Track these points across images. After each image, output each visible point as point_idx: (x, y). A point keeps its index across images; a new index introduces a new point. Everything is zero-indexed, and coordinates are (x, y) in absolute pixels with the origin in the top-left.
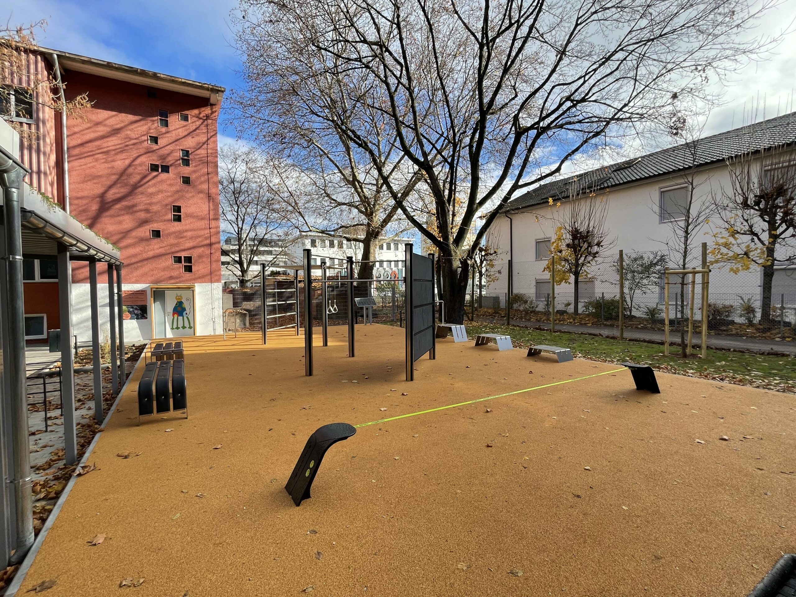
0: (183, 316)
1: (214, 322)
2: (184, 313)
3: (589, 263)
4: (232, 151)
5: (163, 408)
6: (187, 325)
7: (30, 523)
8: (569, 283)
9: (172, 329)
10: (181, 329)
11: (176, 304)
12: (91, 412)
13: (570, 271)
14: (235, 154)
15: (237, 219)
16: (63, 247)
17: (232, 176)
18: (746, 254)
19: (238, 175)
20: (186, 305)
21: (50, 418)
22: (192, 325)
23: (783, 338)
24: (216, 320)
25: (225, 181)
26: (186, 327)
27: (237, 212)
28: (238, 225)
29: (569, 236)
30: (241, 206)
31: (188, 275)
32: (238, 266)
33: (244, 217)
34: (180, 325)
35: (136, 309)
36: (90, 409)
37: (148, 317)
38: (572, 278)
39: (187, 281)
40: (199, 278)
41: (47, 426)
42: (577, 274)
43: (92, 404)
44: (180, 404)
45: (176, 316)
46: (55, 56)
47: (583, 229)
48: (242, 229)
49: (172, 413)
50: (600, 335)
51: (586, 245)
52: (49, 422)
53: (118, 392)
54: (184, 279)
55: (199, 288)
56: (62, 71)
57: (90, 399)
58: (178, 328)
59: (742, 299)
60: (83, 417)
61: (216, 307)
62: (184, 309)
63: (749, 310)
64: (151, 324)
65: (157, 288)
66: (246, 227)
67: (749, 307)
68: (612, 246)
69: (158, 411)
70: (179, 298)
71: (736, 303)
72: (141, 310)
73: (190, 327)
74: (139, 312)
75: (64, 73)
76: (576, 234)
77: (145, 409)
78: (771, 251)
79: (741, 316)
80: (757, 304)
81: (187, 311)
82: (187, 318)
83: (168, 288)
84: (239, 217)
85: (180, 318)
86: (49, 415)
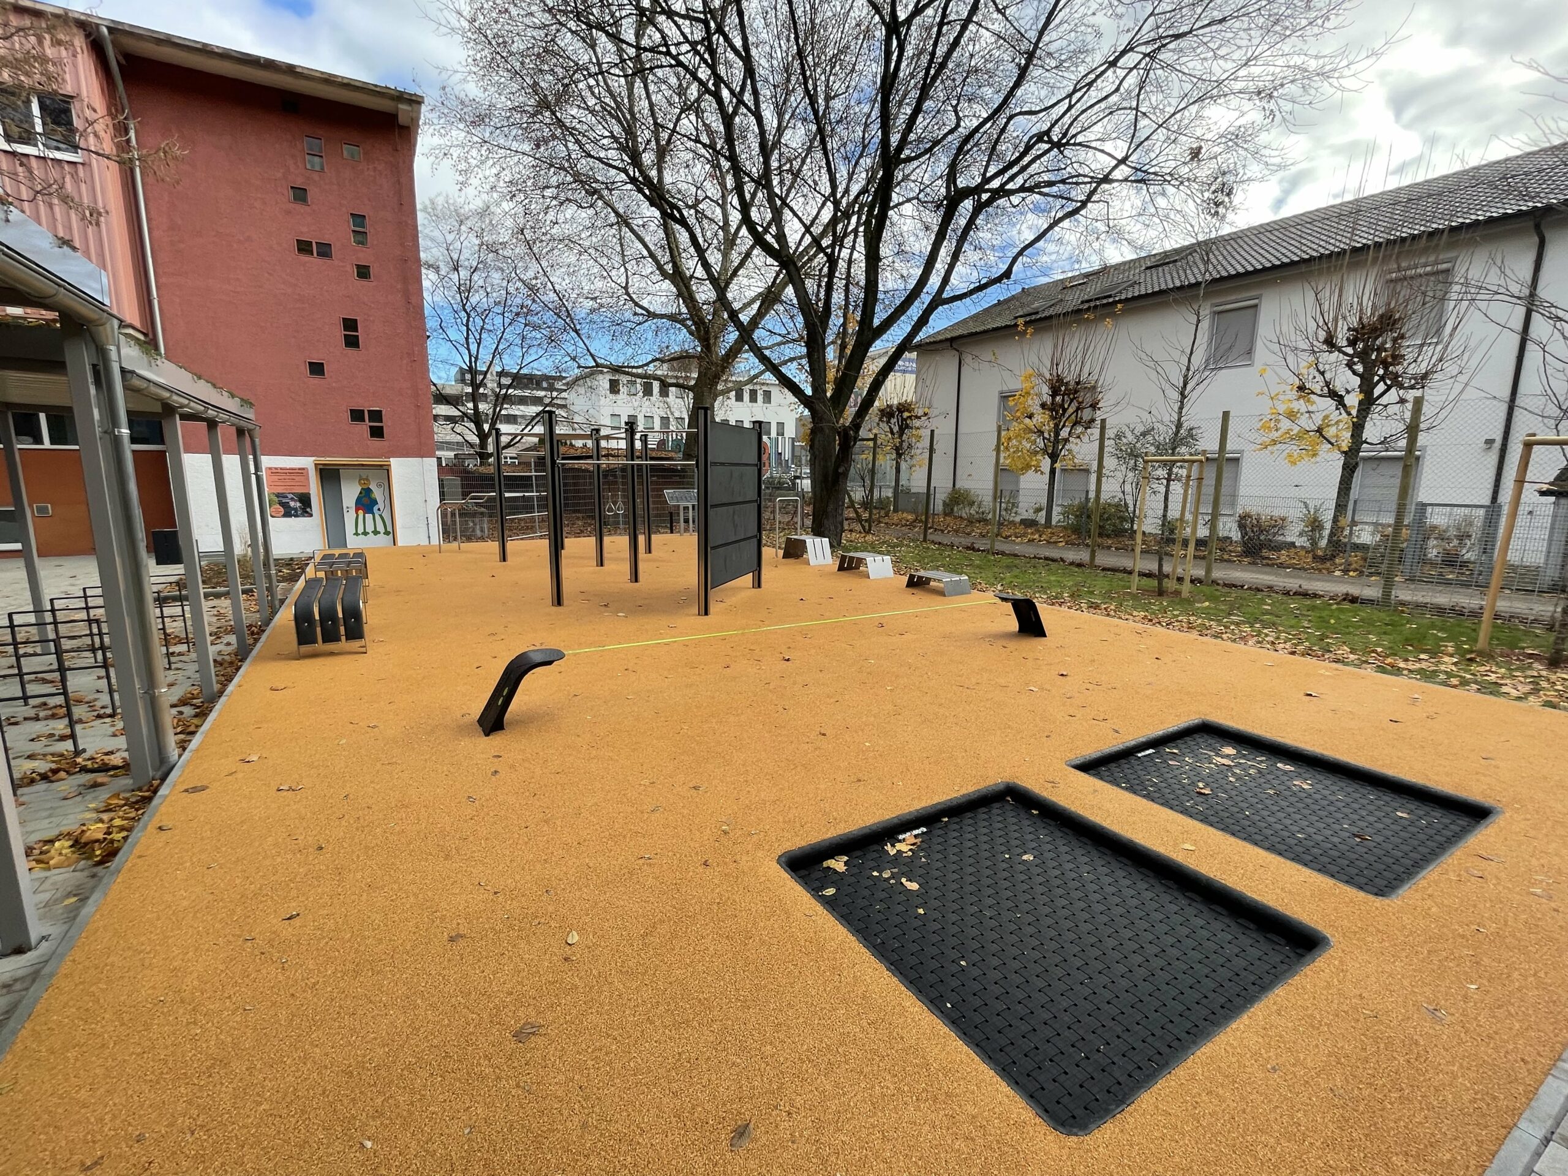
0: (373, 514)
1: (427, 525)
2: (375, 509)
3: (1079, 437)
4: (452, 208)
5: (330, 637)
7: (171, 740)
8: (1042, 473)
9: (357, 534)
10: (372, 534)
11: (361, 493)
12: (234, 646)
13: (1045, 451)
14: (458, 215)
15: (467, 339)
16: (169, 410)
17: (455, 257)
18: (1319, 431)
19: (466, 254)
20: (378, 494)
21: (173, 654)
22: (389, 529)
23: (1346, 571)
24: (431, 522)
25: (442, 265)
26: (379, 533)
27: (467, 326)
28: (468, 349)
29: (1046, 389)
30: (473, 314)
31: (376, 443)
32: (472, 426)
33: (480, 334)
34: (370, 528)
35: (292, 499)
36: (228, 644)
37: (314, 513)
38: (1046, 463)
39: (376, 453)
40: (397, 448)
41: (170, 663)
42: (1054, 457)
43: (232, 639)
44: (355, 632)
45: (361, 513)
46: (105, 30)
47: (1070, 378)
48: (476, 358)
49: (344, 644)
50: (1062, 560)
51: (1075, 405)
52: (173, 659)
53: (268, 622)
54: (370, 450)
55: (398, 466)
56: (121, 58)
57: (227, 633)
58: (365, 533)
59: (1306, 506)
60: (219, 653)
62: (375, 502)
63: (1315, 525)
65: (326, 465)
66: (485, 356)
67: (1315, 520)
68: (1118, 408)
69: (324, 642)
70: (364, 483)
71: (1295, 514)
72: (301, 501)
73: (387, 533)
74: (298, 504)
75: (124, 62)
76: (1057, 386)
77: (304, 636)
78: (1358, 428)
79: (1301, 535)
80: (1327, 517)
81: (381, 505)
82: (381, 516)
83: (345, 465)
84: (471, 336)
85: (369, 517)
86: (171, 650)
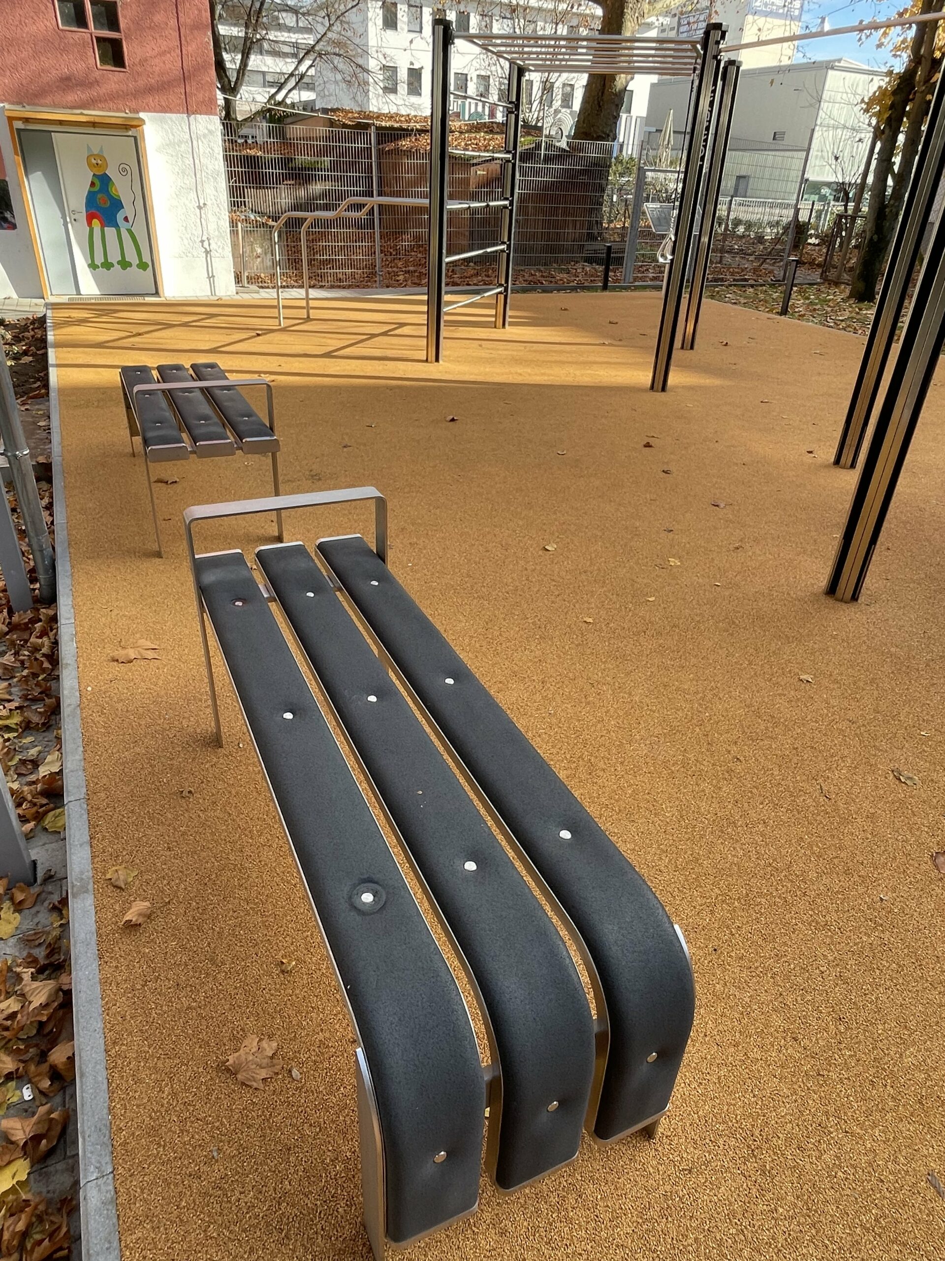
0: (116, 226)
1: (207, 252)
2: (120, 217)
6: (131, 256)
9: (93, 266)
10: (118, 267)
11: (93, 184)
20: (121, 188)
22: (146, 258)
24: (213, 246)
26: (130, 265)
31: (114, 78)
34: (114, 256)
37: (18, 221)
39: (112, 98)
40: (150, 90)
45: (96, 223)
54: (103, 90)
55: (154, 131)
58: (107, 265)
61: (209, 203)
62: (118, 205)
64: (28, 246)
65: (27, 120)
70: (96, 162)
73: (143, 266)
81: (128, 210)
82: (130, 233)
83: (61, 123)
85: (110, 231)
